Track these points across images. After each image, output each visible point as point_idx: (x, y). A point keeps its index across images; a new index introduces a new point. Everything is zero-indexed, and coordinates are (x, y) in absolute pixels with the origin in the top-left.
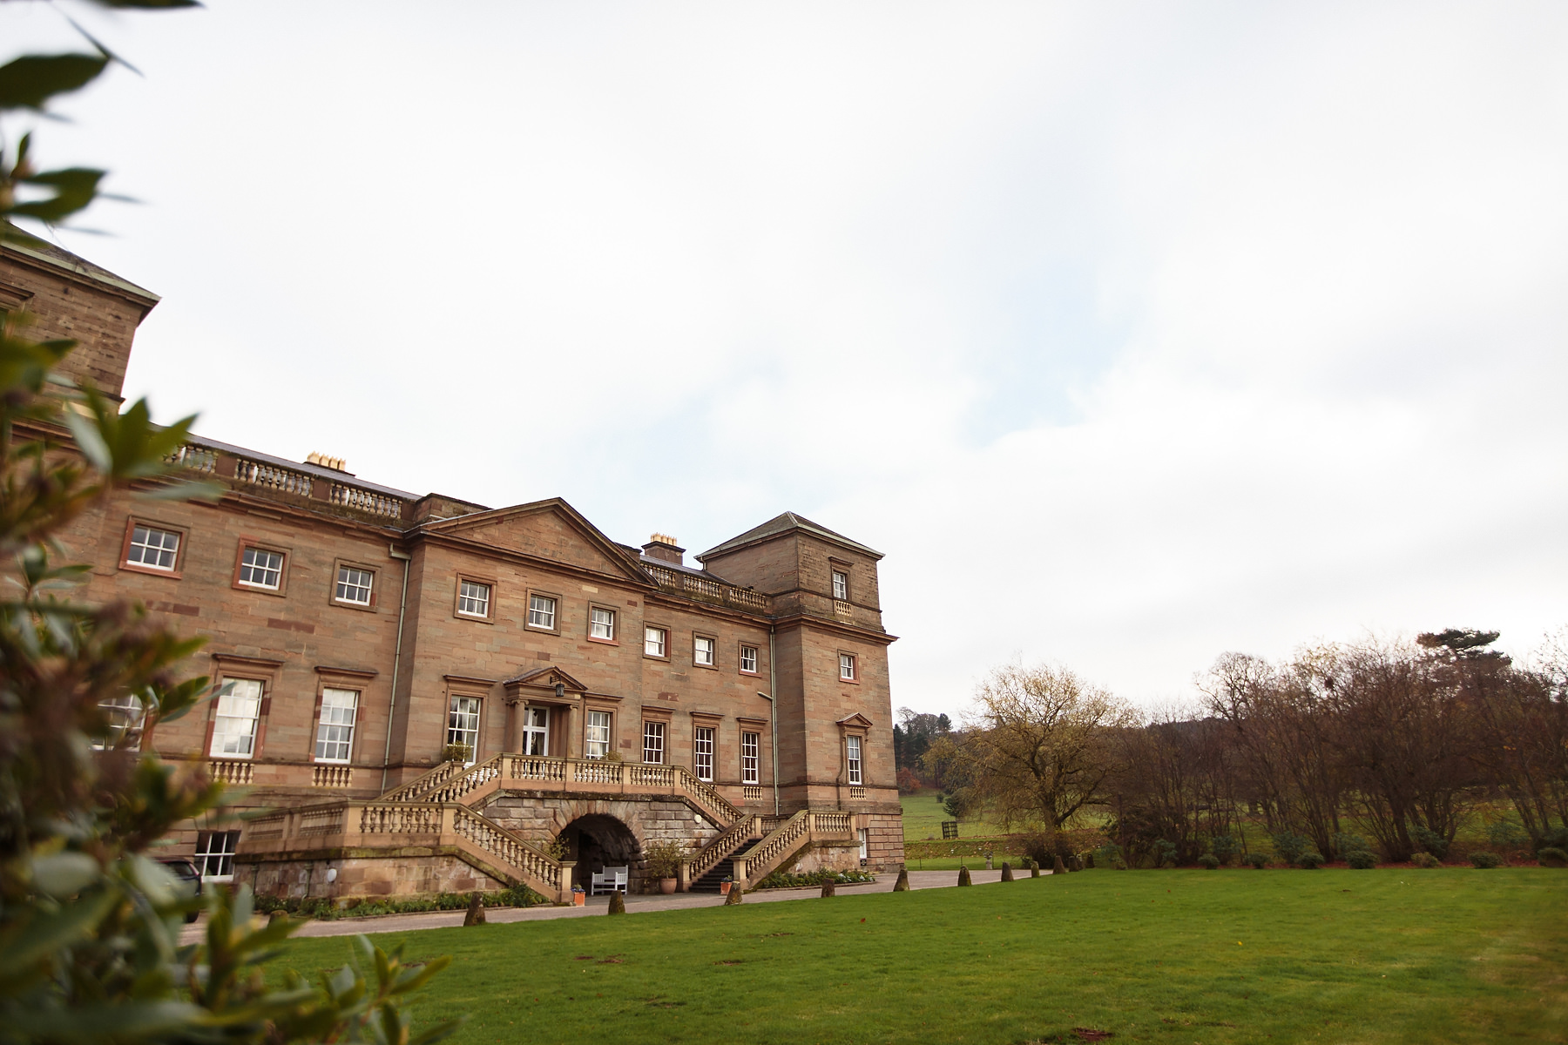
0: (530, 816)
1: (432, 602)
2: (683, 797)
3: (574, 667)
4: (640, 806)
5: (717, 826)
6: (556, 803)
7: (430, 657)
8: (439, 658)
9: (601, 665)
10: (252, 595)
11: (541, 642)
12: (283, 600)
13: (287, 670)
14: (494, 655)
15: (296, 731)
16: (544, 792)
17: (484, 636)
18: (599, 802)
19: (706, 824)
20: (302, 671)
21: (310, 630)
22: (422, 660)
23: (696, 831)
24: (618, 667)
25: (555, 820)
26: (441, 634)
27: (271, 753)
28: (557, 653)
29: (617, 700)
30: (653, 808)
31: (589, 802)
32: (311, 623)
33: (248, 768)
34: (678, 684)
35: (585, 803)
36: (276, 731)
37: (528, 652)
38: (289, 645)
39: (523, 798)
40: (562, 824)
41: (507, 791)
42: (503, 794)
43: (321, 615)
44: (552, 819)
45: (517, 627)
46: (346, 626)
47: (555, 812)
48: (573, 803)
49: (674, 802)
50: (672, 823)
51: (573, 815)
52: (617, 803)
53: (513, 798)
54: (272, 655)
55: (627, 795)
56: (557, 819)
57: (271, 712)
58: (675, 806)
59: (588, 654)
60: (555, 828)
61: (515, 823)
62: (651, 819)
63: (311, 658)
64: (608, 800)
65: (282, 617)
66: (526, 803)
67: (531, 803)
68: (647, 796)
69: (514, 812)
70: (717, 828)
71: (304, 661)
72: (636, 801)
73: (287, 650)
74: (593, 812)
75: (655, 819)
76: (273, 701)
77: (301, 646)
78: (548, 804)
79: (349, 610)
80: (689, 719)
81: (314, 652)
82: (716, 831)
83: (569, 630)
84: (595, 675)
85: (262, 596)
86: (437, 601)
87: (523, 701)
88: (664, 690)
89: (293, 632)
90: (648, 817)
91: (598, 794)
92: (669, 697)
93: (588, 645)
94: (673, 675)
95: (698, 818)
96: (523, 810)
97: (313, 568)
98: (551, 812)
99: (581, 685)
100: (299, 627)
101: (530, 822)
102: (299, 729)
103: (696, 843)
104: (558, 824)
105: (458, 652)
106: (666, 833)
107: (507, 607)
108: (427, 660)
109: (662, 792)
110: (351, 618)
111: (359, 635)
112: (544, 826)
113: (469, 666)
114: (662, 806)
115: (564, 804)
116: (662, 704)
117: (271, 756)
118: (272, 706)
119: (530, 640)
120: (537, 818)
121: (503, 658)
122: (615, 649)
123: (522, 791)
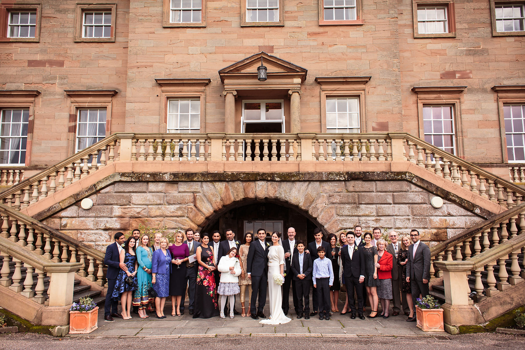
0: (159, 202)
1: (140, 18)
2: (405, 173)
3: (304, 55)
4: (328, 187)
5: (477, 211)
6: (196, 186)
7: (142, 66)
8: (152, 66)
9: (340, 48)
10: (14, 45)
11: (262, 36)
12: (38, 44)
13: (45, 98)
14: (209, 56)
15: (56, 143)
16: (175, 175)
17: (197, 40)
18: (260, 183)
19: (453, 208)
20: (57, 97)
21: (61, 64)
22: (135, 70)
23: (436, 219)
24: (365, 47)
25: (195, 206)
26: (152, 45)
27: (36, 161)
28: (282, 44)
29: (365, 80)
30: (351, 189)
31: (245, 184)
32: (61, 59)
33: (21, 173)
34: (470, 59)
35: (239, 185)
36: (40, 144)
37: (247, 47)
38: (45, 79)
39: (148, 182)
40: (204, 210)
41: (123, 175)
42: (118, 178)
43: (69, 51)
44: (192, 205)
45: (233, 26)
46: (90, 57)
47: (195, 198)
48: (220, 186)
49: (388, 180)
50: (387, 209)
51: (222, 200)
52: (289, 184)
53: (132, 182)
54: (32, 87)
55: (304, 174)
56: (198, 204)
57: (35, 131)
58: (391, 186)
59: (320, 39)
60: (196, 215)
61: (138, 210)
62: (349, 203)
63: (63, 86)
64: (273, 180)
65: (38, 57)
66: (152, 187)
67: (160, 187)
68: (339, 174)
69: (136, 198)
70: (477, 215)
71: (58, 89)
72: (321, 181)
73: (44, 83)
74: (251, 195)
75: (357, 204)
76: (36, 122)
77: (55, 78)
78: (183, 187)
79: (91, 44)
80: (492, 96)
81: (65, 81)
82: (477, 219)
83: (295, 19)
84: (332, 60)
85: (21, 44)
86: (145, 16)
87: (229, 92)
88: (448, 68)
89: (48, 68)
90: (344, 200)
91: (258, 174)
92: (458, 75)
93: (322, 30)
94: (462, 51)
95: (437, 201)
96: (149, 196)
97: (58, 15)
98: (189, 197)
99: (297, 67)
100: (52, 63)
101: (159, 209)
102: (58, 141)
103: (436, 235)
104: (199, 210)
105: (171, 58)
106: (377, 221)
107: (221, 9)
108: (140, 70)
109: (370, 169)
110: (93, 49)
111: (102, 63)
112: (179, 213)
113: (181, 69)
114: (367, 185)
115: (208, 188)
116: (449, 83)
117: (37, 163)
118: (35, 126)
119: (248, 36)
120: (169, 204)
121: (219, 57)
122: (358, 28)
123: (144, 173)
